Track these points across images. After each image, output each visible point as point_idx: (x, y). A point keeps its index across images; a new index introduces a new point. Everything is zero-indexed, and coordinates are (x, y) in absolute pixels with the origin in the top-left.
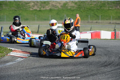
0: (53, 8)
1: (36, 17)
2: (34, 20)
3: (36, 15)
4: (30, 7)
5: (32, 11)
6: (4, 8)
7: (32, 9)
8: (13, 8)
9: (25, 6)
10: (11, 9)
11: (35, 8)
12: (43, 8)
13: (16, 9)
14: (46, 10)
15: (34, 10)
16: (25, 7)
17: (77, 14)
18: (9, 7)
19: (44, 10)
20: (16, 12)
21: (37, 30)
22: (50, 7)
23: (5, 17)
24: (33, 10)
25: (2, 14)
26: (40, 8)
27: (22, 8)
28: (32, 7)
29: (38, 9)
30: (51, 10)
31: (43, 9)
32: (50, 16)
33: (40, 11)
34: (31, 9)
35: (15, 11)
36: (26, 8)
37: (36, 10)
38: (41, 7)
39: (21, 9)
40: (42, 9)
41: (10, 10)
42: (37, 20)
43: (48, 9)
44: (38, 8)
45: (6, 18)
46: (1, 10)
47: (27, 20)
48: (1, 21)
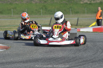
1: (86, 10)
3: (86, 8)
4: (80, 1)
5: (83, 4)
6: (55, 1)
7: (83, 2)
8: (64, 2)
11: (86, 1)
12: (94, 1)
13: (67, 3)
15: (84, 3)
16: (75, 1)
18: (60, 1)
19: (94, 4)
24: (83, 3)
25: (53, 8)
26: (90, 1)
27: (72, 2)
28: (83, 1)
29: (89, 2)
30: (101, 3)
31: (94, 2)
33: (90, 4)
34: (82, 3)
35: (66, 4)
36: (77, 1)
37: (86, 3)
38: (92, 0)
40: (92, 2)
41: (61, 4)
42: (87, 13)
43: (98, 2)
44: (89, 1)
46: (52, 4)
47: (77, 13)
48: (52, 14)
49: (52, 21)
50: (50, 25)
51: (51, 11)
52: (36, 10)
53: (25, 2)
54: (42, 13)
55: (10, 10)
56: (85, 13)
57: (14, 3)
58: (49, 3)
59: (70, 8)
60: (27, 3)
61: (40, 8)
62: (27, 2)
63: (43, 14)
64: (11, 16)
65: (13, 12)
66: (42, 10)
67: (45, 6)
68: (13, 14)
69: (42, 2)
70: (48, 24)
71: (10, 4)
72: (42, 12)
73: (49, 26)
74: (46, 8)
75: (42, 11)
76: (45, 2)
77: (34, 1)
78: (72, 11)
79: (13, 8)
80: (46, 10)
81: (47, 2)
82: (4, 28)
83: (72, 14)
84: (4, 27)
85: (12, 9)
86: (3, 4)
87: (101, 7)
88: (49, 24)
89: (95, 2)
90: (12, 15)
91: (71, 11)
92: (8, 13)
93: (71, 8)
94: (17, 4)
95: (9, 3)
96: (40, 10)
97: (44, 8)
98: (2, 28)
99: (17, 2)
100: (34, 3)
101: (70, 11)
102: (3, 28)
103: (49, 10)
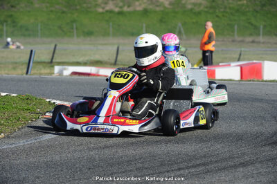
0: (151, 7)
1: (111, 29)
2: (106, 34)
3: (111, 24)
4: (97, 5)
5: (103, 13)
6: (36, 6)
7: (103, 8)
8: (57, 7)
9: (85, 3)
10: (53, 9)
11: (110, 6)
12: (129, 6)
13: (65, 9)
14: (135, 11)
15: (107, 11)
16: (85, 5)
17: (208, 21)
18: (48, 5)
19: (130, 13)
20: (64, 15)
21: (114, 58)
22: (143, 6)
23: (39, 28)
24: (104, 11)
25: (32, 21)
26: (121, 7)
27: (78, 7)
28: (103, 6)
29: (117, 10)
30: (145, 12)
31: (129, 10)
32: (144, 25)
33: (120, 13)
34: (100, 10)
35: (63, 12)
36: (89, 5)
37: (111, 12)
38: (124, 6)
39: (77, 9)
40: (125, 9)
41: (52, 11)
42: (114, 35)
43: (139, 9)
44: (117, 6)
45: (41, 30)
46: (29, 12)
47: (89, 34)
48: (29, 35)
50: (51, 62)
51: (27, 30)
56: (108, 35)
58: (21, 10)
59: (72, 22)
66: (7, 25)
67: (11, 16)
69: (5, 6)
70: (46, 61)
72: (7, 32)
74: (14, 22)
75: (5, 28)
76: (12, 6)
78: (77, 28)
80: (14, 26)
81: (17, 7)
83: (78, 36)
87: (212, 22)
88: (50, 60)
89: (131, 9)
91: (75, 31)
93: (74, 21)
97: (9, 22)
101: (72, 28)
103: (21, 27)
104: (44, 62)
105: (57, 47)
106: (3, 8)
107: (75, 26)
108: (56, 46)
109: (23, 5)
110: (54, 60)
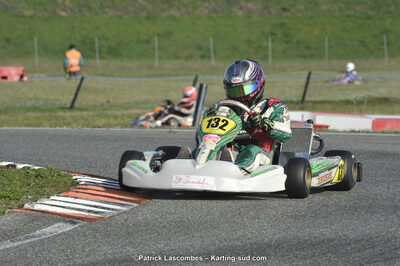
6: (325, 7)
8: (358, 8)
10: (352, 12)
13: (370, 13)
18: (342, 6)
25: (316, 33)
27: (393, 9)
35: (369, 18)
41: (348, 16)
46: (311, 17)
48: (312, 56)
49: (311, 85)
50: (303, 101)
51: (307, 47)
52: (249, 42)
53: (206, 11)
54: (270, 53)
55: (148, 42)
57: (165, 14)
58: (299, 15)
59: (382, 33)
60: (213, 15)
61: (263, 33)
62: (216, 12)
63: (274, 57)
64: (151, 67)
65: (160, 48)
66: (273, 41)
67: (282, 25)
68: (160, 58)
69: (272, 10)
70: (295, 99)
71: (148, 18)
72: (273, 51)
73: (301, 106)
74: (286, 35)
75: (270, 45)
76: (284, 10)
77: (241, 8)
78: (388, 44)
79: (159, 35)
80: (287, 43)
81: (293, 10)
82: (125, 112)
83: (392, 55)
84: (127, 109)
85: (156, 39)
86: (121, 17)
88: (300, 99)
90: (157, 63)
91: (385, 47)
92: (142, 55)
93: (385, 32)
94: (173, 18)
95: (144, 14)
96: (264, 44)
97: (280, 35)
98: (119, 113)
99: (173, 12)
100: (240, 13)
101: (382, 44)
102: (123, 115)
103: (298, 43)
104: (291, 102)
105: (312, 76)
106: (270, 13)
107: (385, 41)
108: (310, 74)
109: (301, 7)
110: (307, 98)
